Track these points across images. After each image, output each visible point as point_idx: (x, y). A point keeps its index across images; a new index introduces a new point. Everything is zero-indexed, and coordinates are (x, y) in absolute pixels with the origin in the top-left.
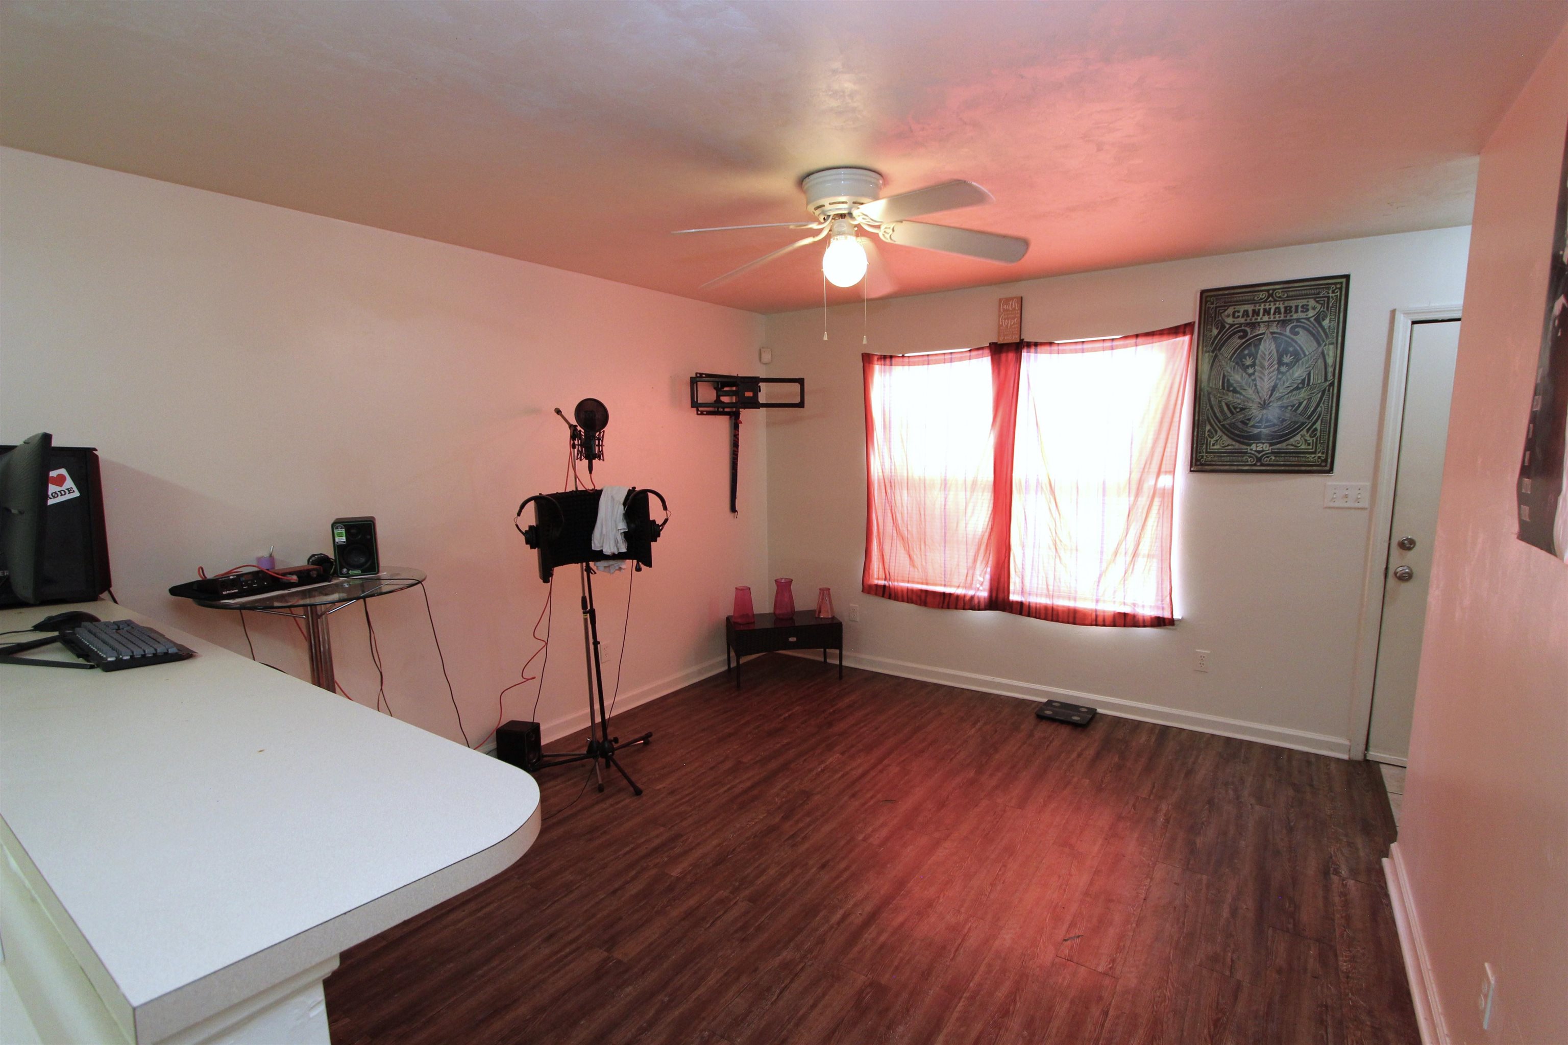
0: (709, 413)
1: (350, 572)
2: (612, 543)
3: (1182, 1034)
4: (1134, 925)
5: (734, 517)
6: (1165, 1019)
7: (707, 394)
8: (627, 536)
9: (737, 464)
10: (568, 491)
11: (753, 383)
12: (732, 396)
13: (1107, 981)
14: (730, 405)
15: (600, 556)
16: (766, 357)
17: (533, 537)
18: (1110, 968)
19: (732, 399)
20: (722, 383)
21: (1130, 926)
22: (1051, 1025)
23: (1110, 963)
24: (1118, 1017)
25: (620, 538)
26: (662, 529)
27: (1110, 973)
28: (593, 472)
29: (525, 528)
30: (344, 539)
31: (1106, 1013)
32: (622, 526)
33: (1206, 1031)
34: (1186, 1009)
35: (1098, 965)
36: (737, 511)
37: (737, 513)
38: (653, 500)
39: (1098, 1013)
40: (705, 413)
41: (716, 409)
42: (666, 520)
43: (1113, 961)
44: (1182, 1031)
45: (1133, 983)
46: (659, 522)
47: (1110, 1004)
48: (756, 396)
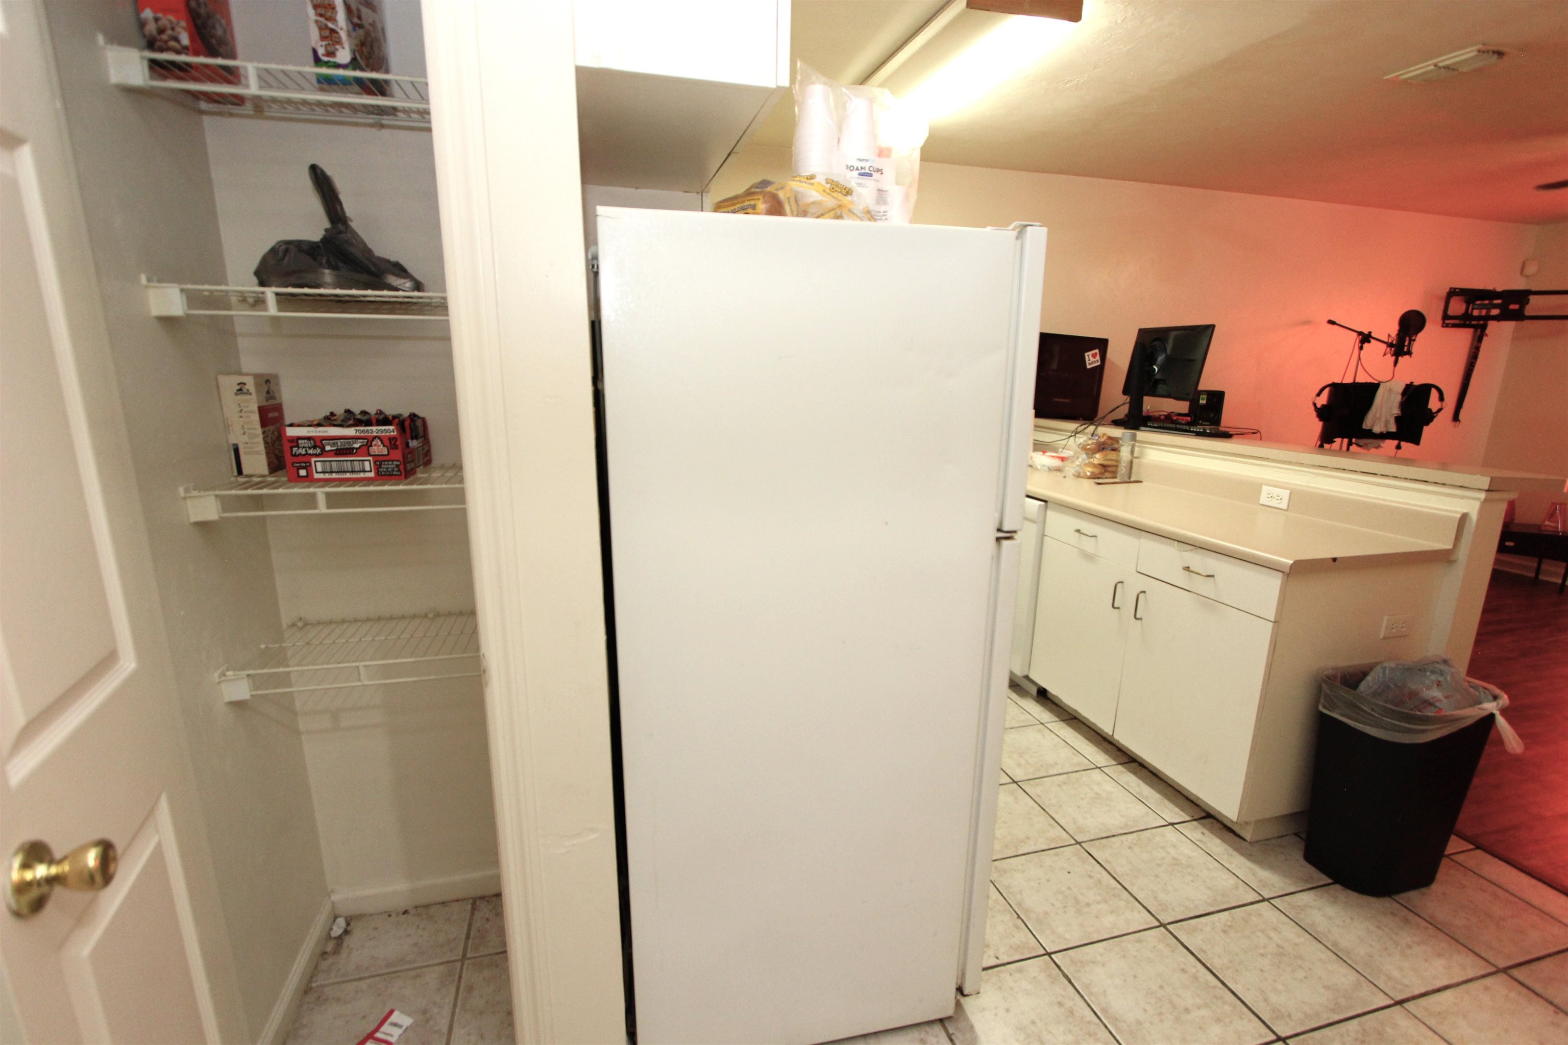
0: (1454, 326)
1: (1203, 423)
2: (1383, 424)
5: (1455, 426)
7: (1457, 307)
8: (1398, 420)
9: (1471, 376)
10: (1344, 382)
11: (1522, 296)
12: (1481, 309)
14: (1479, 318)
15: (1369, 434)
16: (1531, 269)
17: (1322, 413)
19: (1480, 312)
20: (1471, 296)
25: (1392, 421)
26: (1436, 416)
28: (1396, 367)
29: (1319, 406)
30: (1204, 402)
32: (1396, 411)
36: (1459, 421)
37: (1458, 422)
38: (1434, 394)
40: (1450, 325)
41: (1464, 321)
42: (1440, 410)
46: (1434, 410)
48: (1522, 308)
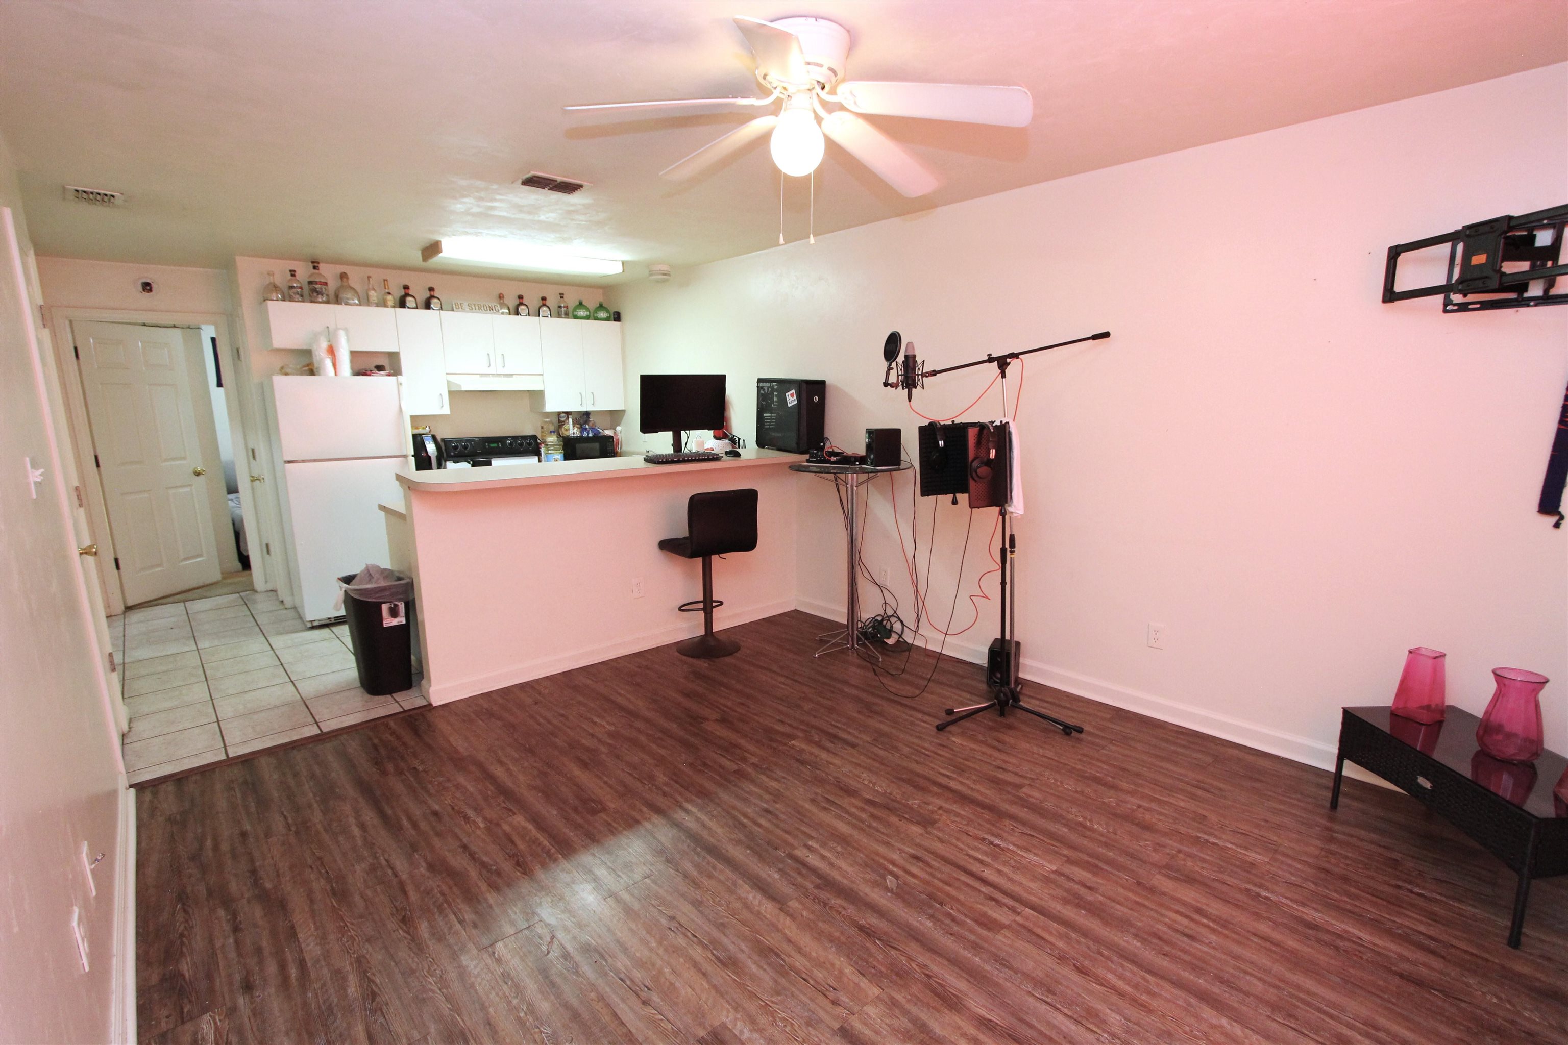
3: (395, 962)
4: (522, 1015)
6: (416, 959)
13: (485, 941)
18: (494, 953)
21: (525, 1008)
22: (486, 884)
23: (498, 955)
24: (451, 928)
27: (490, 949)
31: (461, 922)
33: (378, 981)
34: (406, 982)
35: (506, 946)
39: (466, 917)
43: (499, 961)
44: (396, 964)
45: (465, 960)
47: (465, 929)
